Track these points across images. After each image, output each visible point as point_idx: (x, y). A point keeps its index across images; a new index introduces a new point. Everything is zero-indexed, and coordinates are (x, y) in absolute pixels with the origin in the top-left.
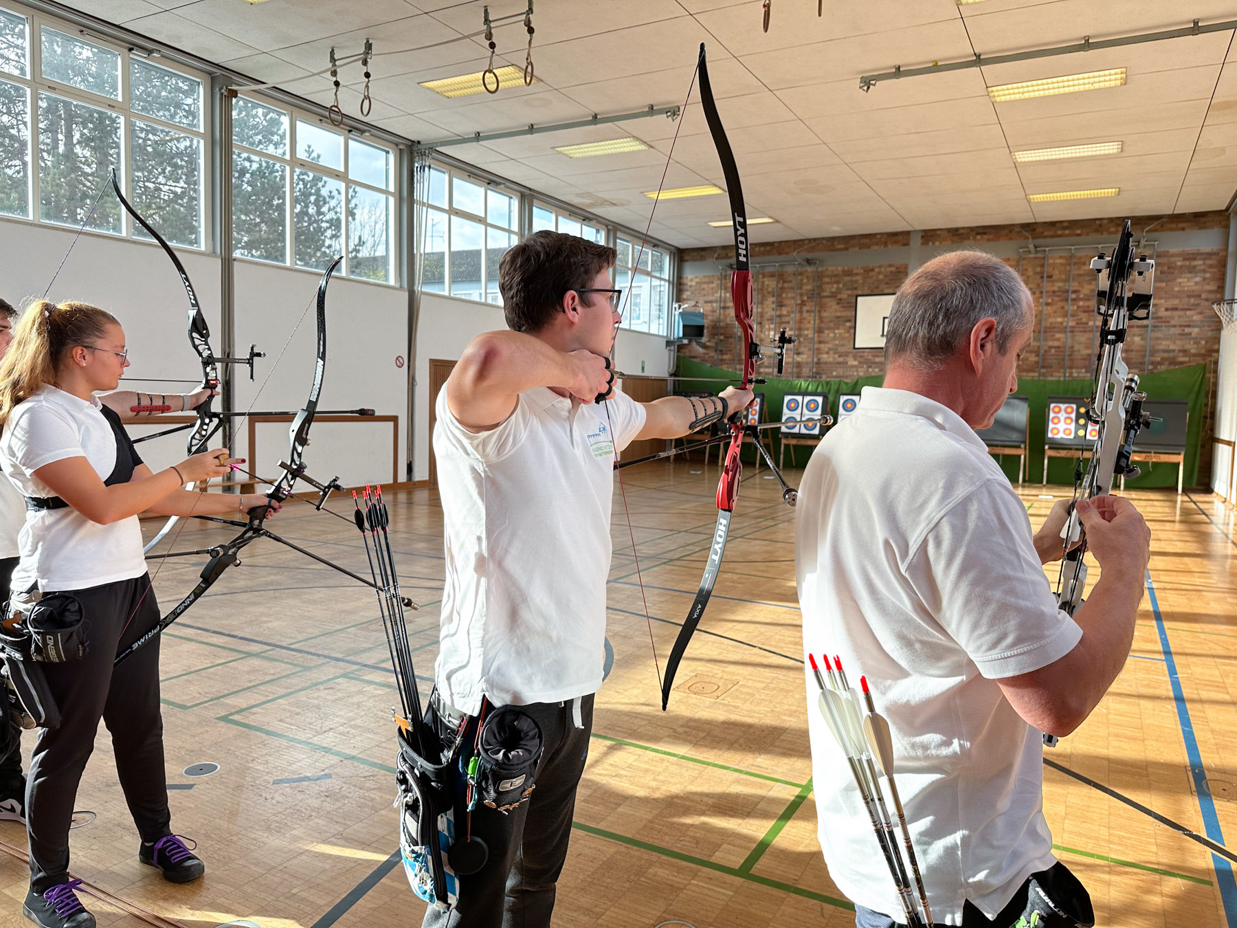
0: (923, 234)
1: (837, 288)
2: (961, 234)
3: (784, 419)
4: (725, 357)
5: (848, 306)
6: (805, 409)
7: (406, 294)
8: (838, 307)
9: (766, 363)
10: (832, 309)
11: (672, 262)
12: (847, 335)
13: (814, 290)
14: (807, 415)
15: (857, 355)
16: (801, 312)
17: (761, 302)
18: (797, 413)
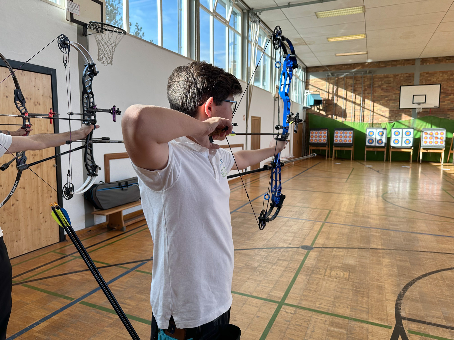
0: (421, 60)
1: (382, 83)
2: (439, 60)
3: (367, 139)
4: (328, 113)
5: (387, 91)
6: (377, 135)
7: (246, 85)
8: (382, 91)
9: (348, 116)
10: (379, 92)
11: (304, 73)
12: (386, 103)
13: (371, 84)
14: (378, 138)
15: (391, 112)
16: (364, 93)
17: (345, 89)
18: (374, 137)
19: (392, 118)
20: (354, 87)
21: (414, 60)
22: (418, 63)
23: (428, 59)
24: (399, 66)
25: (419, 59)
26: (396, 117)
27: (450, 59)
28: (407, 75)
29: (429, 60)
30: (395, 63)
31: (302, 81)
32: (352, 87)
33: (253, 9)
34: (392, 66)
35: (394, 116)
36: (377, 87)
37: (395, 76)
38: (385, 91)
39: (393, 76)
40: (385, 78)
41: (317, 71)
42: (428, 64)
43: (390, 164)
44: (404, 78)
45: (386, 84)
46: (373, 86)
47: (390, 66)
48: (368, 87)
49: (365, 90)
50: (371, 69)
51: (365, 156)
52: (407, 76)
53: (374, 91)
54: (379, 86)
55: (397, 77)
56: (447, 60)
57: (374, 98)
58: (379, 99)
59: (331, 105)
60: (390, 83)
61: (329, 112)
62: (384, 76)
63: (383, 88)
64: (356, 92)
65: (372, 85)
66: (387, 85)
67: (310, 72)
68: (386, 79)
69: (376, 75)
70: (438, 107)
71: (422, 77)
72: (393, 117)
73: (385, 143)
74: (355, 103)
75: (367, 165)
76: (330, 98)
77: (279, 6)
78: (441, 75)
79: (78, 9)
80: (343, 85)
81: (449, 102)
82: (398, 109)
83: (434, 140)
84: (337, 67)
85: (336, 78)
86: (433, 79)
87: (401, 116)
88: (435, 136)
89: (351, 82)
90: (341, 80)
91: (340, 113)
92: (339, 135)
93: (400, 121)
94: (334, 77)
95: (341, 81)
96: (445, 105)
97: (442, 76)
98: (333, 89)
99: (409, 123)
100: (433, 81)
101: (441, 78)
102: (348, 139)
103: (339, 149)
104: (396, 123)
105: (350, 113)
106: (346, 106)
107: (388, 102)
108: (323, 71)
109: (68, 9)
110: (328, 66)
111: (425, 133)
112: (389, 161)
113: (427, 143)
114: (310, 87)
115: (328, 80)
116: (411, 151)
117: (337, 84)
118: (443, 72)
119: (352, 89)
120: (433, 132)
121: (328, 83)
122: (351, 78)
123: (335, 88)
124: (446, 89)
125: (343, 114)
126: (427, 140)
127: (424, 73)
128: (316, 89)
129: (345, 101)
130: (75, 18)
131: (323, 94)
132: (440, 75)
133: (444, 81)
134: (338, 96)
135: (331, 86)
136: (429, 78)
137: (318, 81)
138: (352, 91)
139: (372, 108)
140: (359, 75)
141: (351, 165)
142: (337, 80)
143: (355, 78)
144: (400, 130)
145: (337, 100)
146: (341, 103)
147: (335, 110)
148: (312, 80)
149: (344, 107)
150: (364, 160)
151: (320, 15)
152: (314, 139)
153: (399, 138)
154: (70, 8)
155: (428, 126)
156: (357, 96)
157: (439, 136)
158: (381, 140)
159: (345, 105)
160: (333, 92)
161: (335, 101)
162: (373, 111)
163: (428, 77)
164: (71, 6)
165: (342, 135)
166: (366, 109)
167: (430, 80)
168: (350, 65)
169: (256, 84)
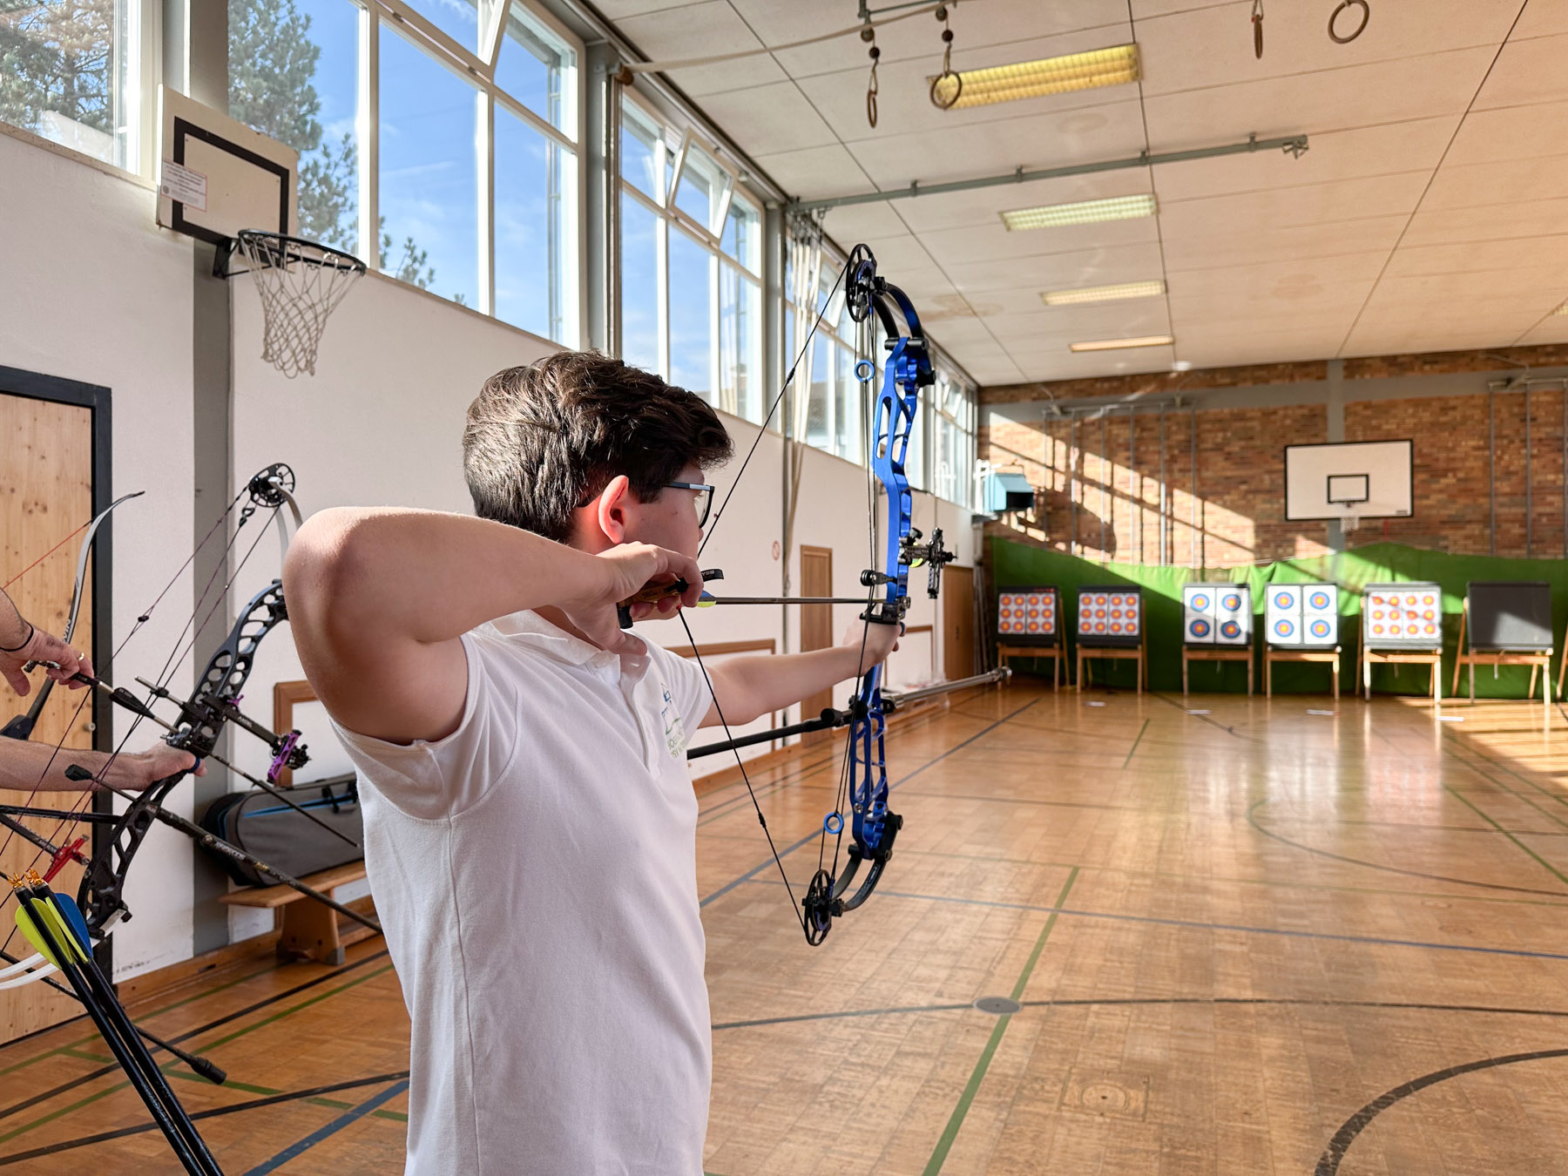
0: (1345, 363)
1: (1225, 438)
2: (1402, 364)
3: (1188, 623)
4: (1055, 536)
5: (1242, 462)
6: (1220, 608)
7: (781, 442)
8: (1227, 464)
9: (1119, 544)
10: (1218, 467)
11: (970, 405)
12: (1243, 502)
13: (1189, 441)
14: (1225, 616)
15: (1260, 529)
16: (1170, 471)
17: (1108, 458)
18: (1208, 613)
19: (1265, 550)
20: (1137, 449)
21: (1323, 363)
22: (1336, 375)
23: (1368, 362)
24: (1275, 383)
25: (1336, 360)
26: (1279, 546)
27: (1436, 362)
28: (1305, 411)
29: (1369, 366)
30: (1263, 373)
31: (966, 431)
32: (1127, 449)
33: (798, 199)
34: (1255, 383)
35: (1272, 545)
36: (1212, 450)
37: (1267, 414)
38: (1236, 464)
39: (1259, 414)
40: (1236, 420)
41: (1013, 400)
42: (1367, 376)
43: (1269, 703)
44: (1295, 421)
45: (1241, 439)
46: (1197, 446)
47: (1249, 384)
48: (1181, 451)
49: (1173, 459)
50: (1188, 392)
51: (1185, 678)
52: (1303, 416)
53: (1201, 464)
54: (1218, 448)
55: (1273, 418)
56: (1426, 363)
57: (1203, 485)
58: (1220, 488)
59: (1063, 508)
60: (1251, 438)
61: (1057, 532)
62: (1232, 415)
63: (1229, 453)
64: (1143, 467)
65: (1193, 444)
66: (1243, 443)
67: (989, 403)
68: (1239, 425)
69: (1206, 413)
70: (1409, 513)
71: (1351, 420)
72: (1268, 546)
73: (1248, 635)
74: (1140, 502)
75: (1194, 710)
76: (1059, 487)
77: (883, 190)
78: (1411, 411)
79: (202, 189)
80: (1101, 445)
81: (1443, 496)
82: (1284, 522)
83: (1404, 622)
84: (1078, 387)
85: (1075, 421)
86: (1387, 423)
87: (1292, 543)
88: (1408, 608)
89: (1124, 433)
90: (1092, 429)
91: (1093, 535)
92: (1094, 607)
93: (1292, 560)
94: (1071, 418)
95: (1093, 433)
96: (1430, 507)
97: (1413, 416)
98: (1068, 457)
99: (1321, 565)
100: (1389, 431)
101: (1410, 422)
102: (1123, 621)
103: (1097, 654)
104: (1280, 567)
105: (1127, 535)
106: (1112, 512)
107: (1250, 497)
108: (1034, 399)
109: (166, 189)
110: (1048, 384)
111: (1375, 598)
112: (1265, 693)
113: (1382, 631)
114: (993, 450)
115: (1049, 427)
116: (1335, 659)
117: (1080, 441)
118: (1418, 403)
119: (1128, 459)
120: (1400, 595)
121: (1050, 439)
122: (1124, 421)
123: (1075, 453)
124: (1430, 455)
125: (1104, 539)
126: (1381, 622)
127: (1357, 404)
128: (1013, 458)
129: (1108, 496)
130: (187, 217)
131: (1034, 473)
132: (1406, 411)
133: (1421, 431)
134: (1083, 480)
135: (1061, 447)
136: (1374, 422)
137: (1019, 433)
138: (1131, 463)
139: (1199, 518)
140: (1151, 412)
141: (1140, 708)
142: (1080, 429)
143: (1138, 423)
144: (1294, 591)
145: (1083, 494)
146: (1095, 503)
147: (1078, 526)
148: (998, 430)
149: (1105, 517)
150: (1182, 690)
151: (1016, 220)
152: (1012, 620)
153: (1292, 614)
154: (171, 186)
155: (1383, 576)
156: (1147, 481)
157: (1420, 609)
158: (1233, 623)
159: (1109, 508)
160: (1068, 466)
161: (1075, 497)
162: (1202, 529)
163: (1369, 418)
164: (176, 179)
165: (1105, 607)
166: (1179, 521)
167: (1378, 428)
168: (1120, 379)
169: (814, 441)
